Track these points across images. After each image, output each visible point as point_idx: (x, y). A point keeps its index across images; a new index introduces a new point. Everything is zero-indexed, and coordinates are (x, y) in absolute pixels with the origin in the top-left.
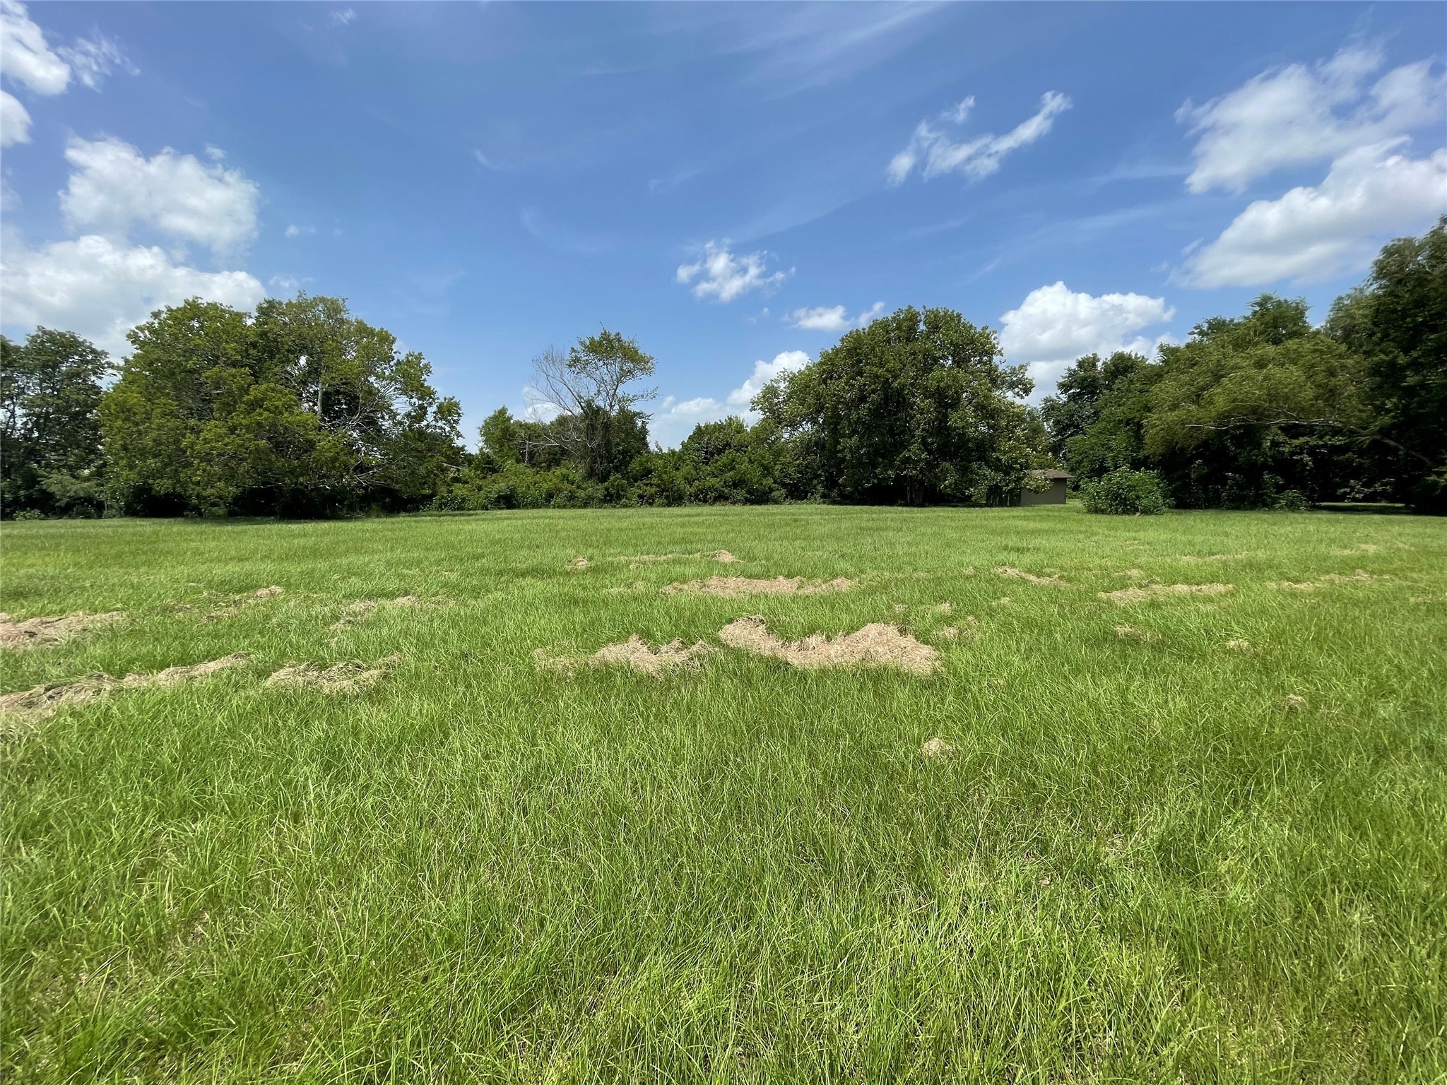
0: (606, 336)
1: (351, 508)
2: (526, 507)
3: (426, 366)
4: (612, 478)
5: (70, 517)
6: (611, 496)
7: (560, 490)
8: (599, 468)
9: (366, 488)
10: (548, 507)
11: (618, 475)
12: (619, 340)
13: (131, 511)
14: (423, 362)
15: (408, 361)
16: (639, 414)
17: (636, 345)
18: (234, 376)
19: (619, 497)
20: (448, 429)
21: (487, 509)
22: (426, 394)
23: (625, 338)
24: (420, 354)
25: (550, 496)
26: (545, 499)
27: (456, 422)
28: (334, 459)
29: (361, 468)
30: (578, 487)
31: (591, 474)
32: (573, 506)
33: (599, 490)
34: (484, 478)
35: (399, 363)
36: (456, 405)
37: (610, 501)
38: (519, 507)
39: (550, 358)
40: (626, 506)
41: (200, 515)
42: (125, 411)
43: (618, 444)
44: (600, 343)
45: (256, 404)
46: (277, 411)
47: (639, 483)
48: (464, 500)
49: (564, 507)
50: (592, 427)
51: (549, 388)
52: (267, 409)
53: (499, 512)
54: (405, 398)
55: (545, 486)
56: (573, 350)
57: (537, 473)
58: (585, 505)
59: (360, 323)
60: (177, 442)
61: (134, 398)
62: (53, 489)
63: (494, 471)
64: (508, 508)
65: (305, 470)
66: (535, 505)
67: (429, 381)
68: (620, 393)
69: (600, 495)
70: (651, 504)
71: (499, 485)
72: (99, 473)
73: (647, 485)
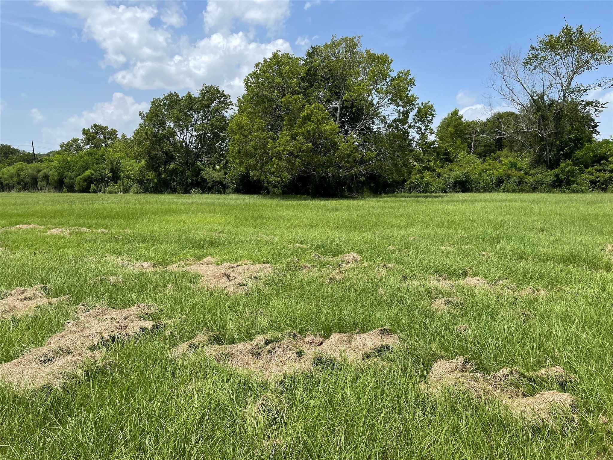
0: (567, 32)
1: (350, 190)
2: (478, 190)
3: (411, 80)
4: (562, 165)
5: (213, 193)
6: (561, 182)
7: (509, 177)
8: (549, 155)
9: (364, 175)
10: (498, 191)
11: (570, 162)
12: (581, 33)
13: (237, 191)
14: (410, 77)
15: (399, 77)
16: (592, 102)
17: (597, 36)
18: (296, 101)
19: (569, 183)
20: (423, 128)
21: (445, 192)
22: (409, 102)
23: (586, 31)
24: (408, 71)
25: (500, 181)
26: (495, 184)
27: (430, 122)
28: (349, 156)
29: (362, 162)
30: (526, 173)
31: (537, 162)
32: (522, 191)
33: (549, 176)
34: (442, 167)
35: (393, 79)
36: (431, 107)
37: (560, 186)
38: (472, 191)
39: (507, 61)
40: (576, 191)
41: (268, 193)
42: (241, 128)
43: (570, 133)
44: (558, 40)
45: (307, 119)
46: (319, 123)
47: (590, 169)
48: (427, 185)
49: (514, 191)
50: (543, 118)
51: (504, 86)
52: (313, 122)
53: (456, 195)
54: (393, 107)
55: (496, 173)
56: (533, 48)
57: (485, 161)
58: (534, 189)
59: (367, 52)
60: (264, 147)
61: (245, 120)
62: (206, 177)
63: (451, 161)
64: (463, 191)
65: (331, 163)
66: (486, 189)
67: (413, 91)
68: (573, 85)
69: (549, 180)
70: (604, 190)
71: (457, 173)
72: (225, 167)
73: (598, 171)
